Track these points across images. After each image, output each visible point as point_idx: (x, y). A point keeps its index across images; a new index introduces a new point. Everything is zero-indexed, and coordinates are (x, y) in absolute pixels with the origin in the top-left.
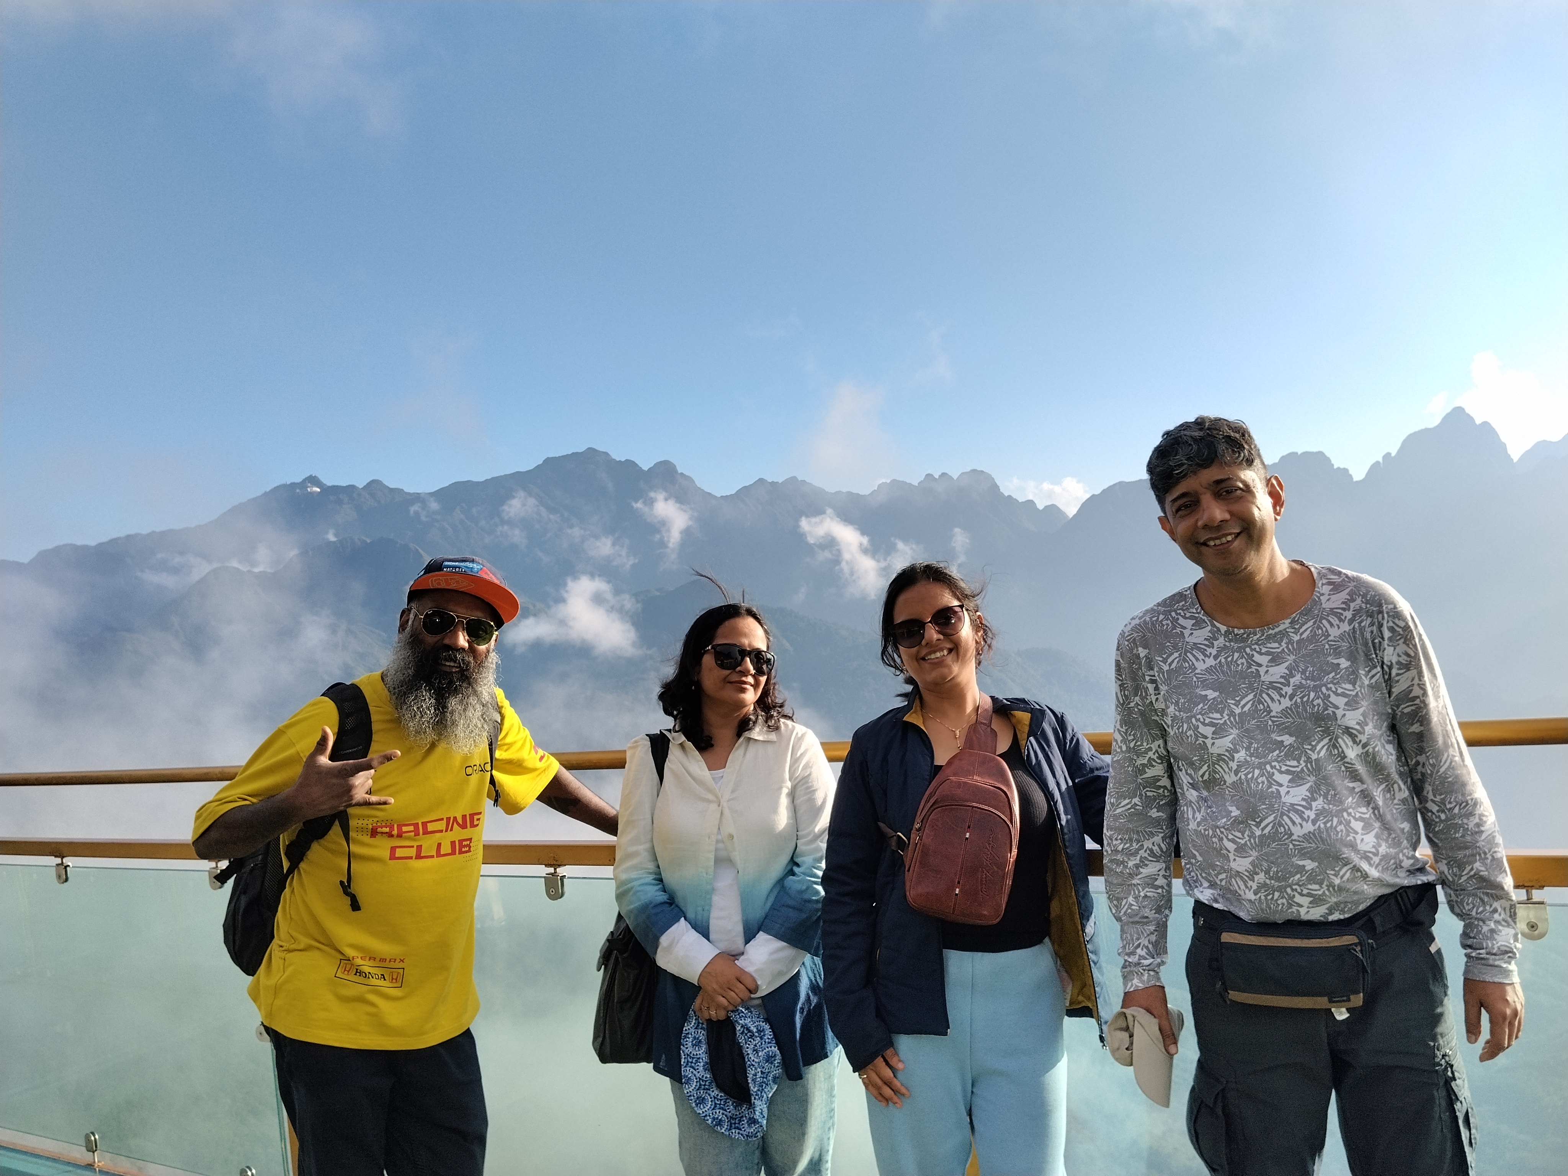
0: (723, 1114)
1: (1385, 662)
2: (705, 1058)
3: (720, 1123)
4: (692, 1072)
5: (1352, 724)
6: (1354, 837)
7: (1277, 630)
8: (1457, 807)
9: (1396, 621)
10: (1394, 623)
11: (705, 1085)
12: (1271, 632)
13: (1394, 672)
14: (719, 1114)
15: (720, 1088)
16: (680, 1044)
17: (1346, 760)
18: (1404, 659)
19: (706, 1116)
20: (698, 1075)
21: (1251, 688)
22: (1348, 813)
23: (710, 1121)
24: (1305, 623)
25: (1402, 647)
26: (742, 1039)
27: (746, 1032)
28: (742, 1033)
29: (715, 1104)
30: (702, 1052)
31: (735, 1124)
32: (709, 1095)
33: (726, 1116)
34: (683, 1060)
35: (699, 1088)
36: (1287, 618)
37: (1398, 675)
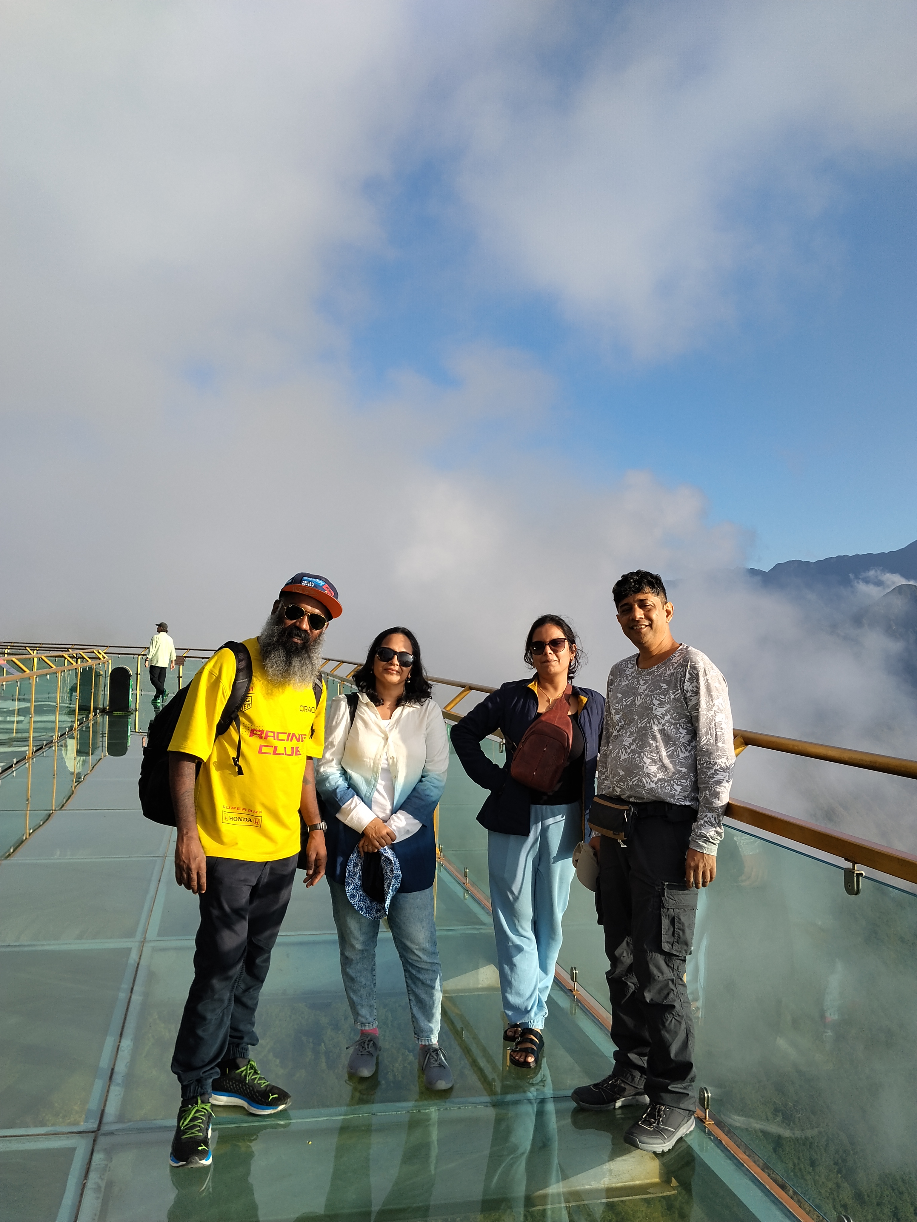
0: (364, 904)
1: (685, 689)
2: (359, 873)
3: (361, 909)
4: (351, 880)
5: (659, 714)
6: (643, 765)
7: (652, 670)
8: (706, 764)
9: (694, 671)
10: (693, 671)
11: (357, 887)
12: (650, 671)
13: (689, 695)
14: (362, 904)
15: (364, 890)
16: (347, 865)
17: (652, 730)
18: (695, 689)
19: (355, 904)
20: (354, 882)
21: (633, 695)
22: (644, 753)
23: (356, 908)
24: (662, 668)
25: (695, 684)
26: (383, 865)
27: (387, 860)
28: (384, 861)
29: (360, 898)
30: (358, 870)
31: (369, 911)
32: (358, 893)
33: (365, 906)
34: (347, 874)
35: (354, 888)
36: (656, 665)
37: (691, 696)
